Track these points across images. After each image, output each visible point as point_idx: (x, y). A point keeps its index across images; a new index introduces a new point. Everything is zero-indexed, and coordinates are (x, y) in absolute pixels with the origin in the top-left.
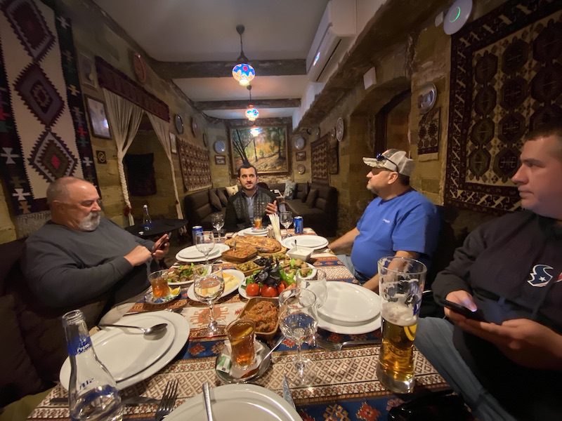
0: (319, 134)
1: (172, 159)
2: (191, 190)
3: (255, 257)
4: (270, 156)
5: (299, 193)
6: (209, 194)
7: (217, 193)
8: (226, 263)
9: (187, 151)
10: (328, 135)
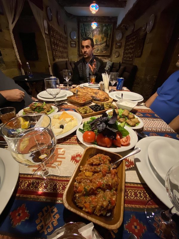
0: (134, 29)
1: (45, 38)
2: (57, 60)
3: (90, 103)
4: (101, 44)
5: (113, 68)
6: (66, 64)
7: (71, 64)
8: (70, 104)
9: (55, 34)
10: (140, 29)
